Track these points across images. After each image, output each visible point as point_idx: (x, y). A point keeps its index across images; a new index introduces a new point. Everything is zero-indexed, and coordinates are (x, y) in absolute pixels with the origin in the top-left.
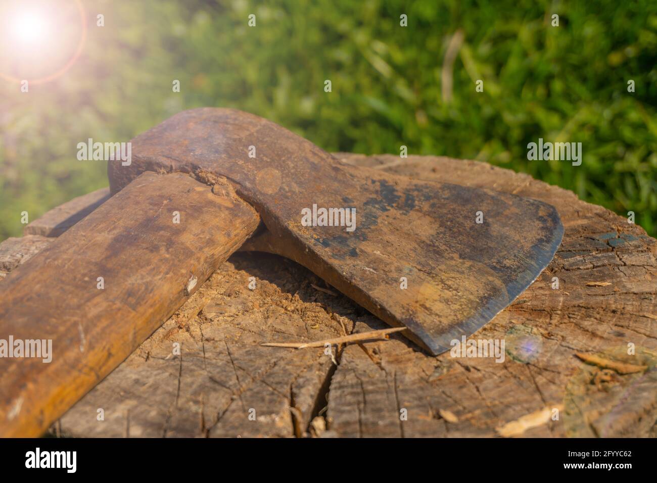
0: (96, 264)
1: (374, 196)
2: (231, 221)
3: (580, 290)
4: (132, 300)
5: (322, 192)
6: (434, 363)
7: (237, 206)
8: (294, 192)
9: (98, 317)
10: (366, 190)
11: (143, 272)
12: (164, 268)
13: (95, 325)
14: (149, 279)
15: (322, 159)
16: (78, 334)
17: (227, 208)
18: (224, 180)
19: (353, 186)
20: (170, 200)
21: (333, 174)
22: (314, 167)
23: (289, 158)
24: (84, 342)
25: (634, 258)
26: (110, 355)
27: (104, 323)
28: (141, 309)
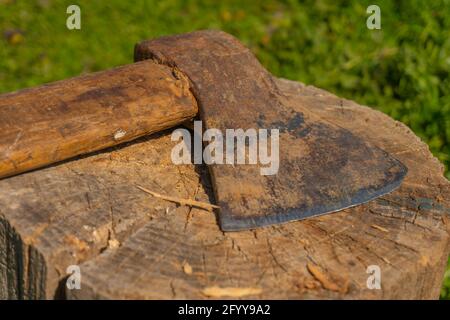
0: (63, 102)
1: (284, 121)
2: (172, 106)
3: (365, 227)
4: (66, 131)
5: (248, 107)
6: (220, 235)
7: (184, 97)
8: (228, 101)
9: (35, 133)
10: (283, 115)
11: (87, 117)
12: (102, 119)
13: (30, 137)
14: (87, 122)
15: (267, 86)
16: (14, 139)
17: (176, 97)
18: (186, 79)
19: (275, 110)
20: (145, 80)
21: (267, 97)
22: (257, 89)
23: (242, 79)
24: (15, 144)
25: (425, 221)
26: (30, 157)
27: (37, 137)
28: (68, 138)
